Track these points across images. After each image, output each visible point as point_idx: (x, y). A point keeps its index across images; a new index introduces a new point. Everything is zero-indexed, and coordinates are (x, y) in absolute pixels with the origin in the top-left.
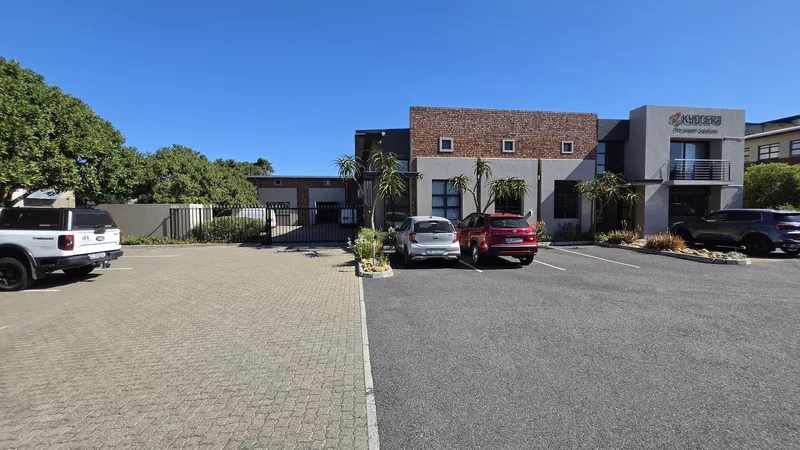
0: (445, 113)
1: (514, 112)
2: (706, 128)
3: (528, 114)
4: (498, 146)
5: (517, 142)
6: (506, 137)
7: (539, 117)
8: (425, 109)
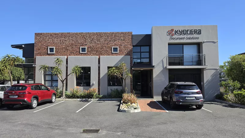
0: (51, 35)
1: (86, 34)
2: (191, 36)
3: (94, 34)
4: (78, 50)
5: (88, 48)
6: (82, 45)
7: (100, 35)
8: (41, 34)
